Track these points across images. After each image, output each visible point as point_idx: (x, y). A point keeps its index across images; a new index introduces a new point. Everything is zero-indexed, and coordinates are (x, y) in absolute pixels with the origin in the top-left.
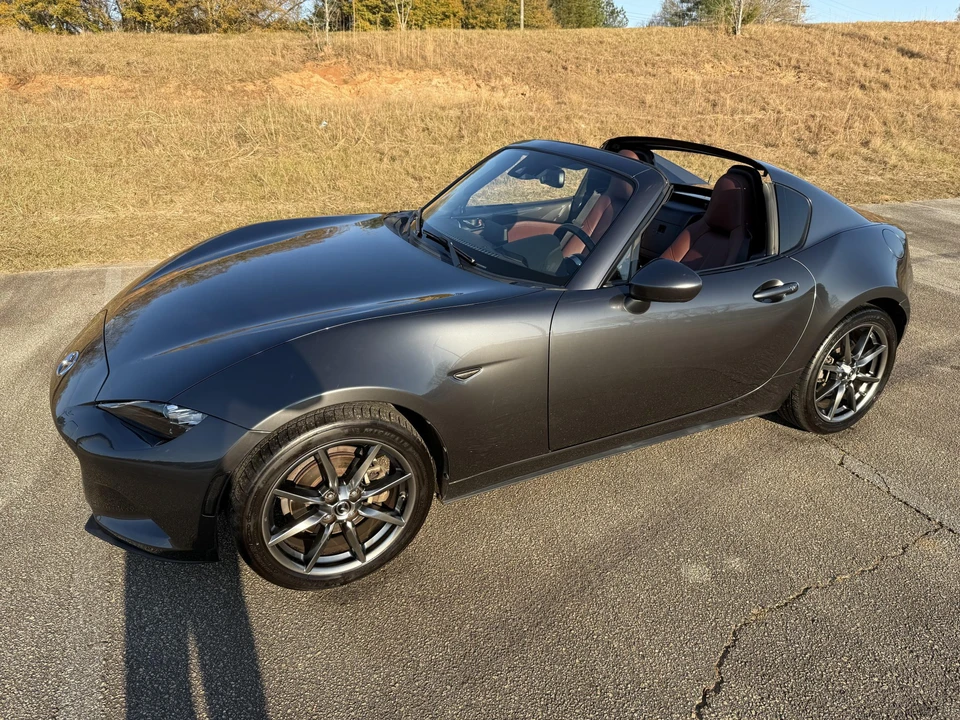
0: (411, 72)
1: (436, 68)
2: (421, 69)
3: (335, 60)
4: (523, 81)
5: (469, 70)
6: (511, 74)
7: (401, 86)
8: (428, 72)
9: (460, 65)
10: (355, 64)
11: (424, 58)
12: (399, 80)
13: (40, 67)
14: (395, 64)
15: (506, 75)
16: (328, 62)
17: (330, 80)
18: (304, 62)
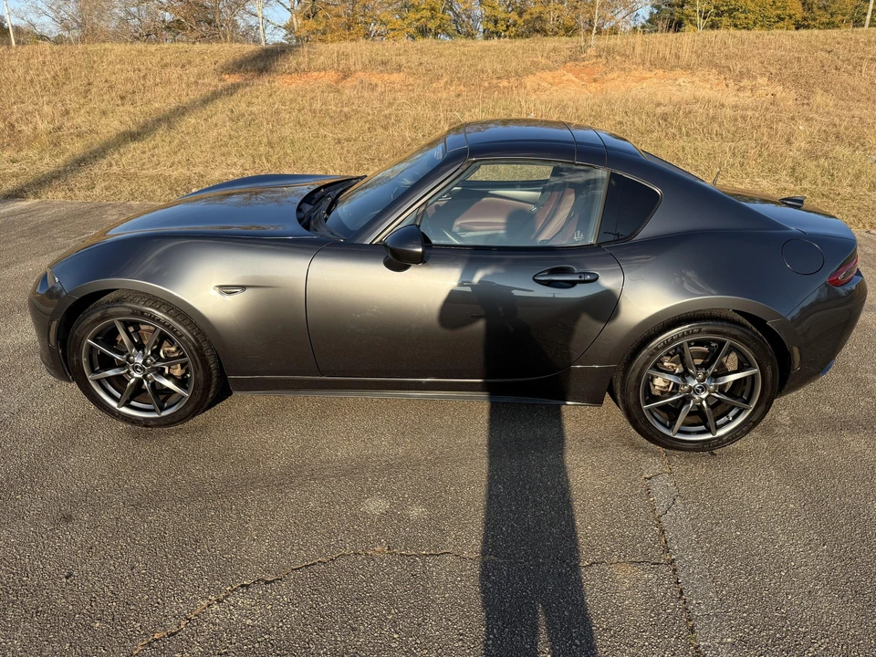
0: (661, 72)
1: (688, 67)
2: (672, 69)
3: (594, 60)
4: (779, 81)
5: (722, 69)
6: (768, 74)
7: (645, 85)
8: (678, 71)
9: (716, 66)
10: (612, 63)
11: (678, 57)
12: (645, 79)
13: (359, 67)
14: (648, 64)
15: (762, 75)
16: (587, 62)
17: (581, 79)
18: (565, 62)
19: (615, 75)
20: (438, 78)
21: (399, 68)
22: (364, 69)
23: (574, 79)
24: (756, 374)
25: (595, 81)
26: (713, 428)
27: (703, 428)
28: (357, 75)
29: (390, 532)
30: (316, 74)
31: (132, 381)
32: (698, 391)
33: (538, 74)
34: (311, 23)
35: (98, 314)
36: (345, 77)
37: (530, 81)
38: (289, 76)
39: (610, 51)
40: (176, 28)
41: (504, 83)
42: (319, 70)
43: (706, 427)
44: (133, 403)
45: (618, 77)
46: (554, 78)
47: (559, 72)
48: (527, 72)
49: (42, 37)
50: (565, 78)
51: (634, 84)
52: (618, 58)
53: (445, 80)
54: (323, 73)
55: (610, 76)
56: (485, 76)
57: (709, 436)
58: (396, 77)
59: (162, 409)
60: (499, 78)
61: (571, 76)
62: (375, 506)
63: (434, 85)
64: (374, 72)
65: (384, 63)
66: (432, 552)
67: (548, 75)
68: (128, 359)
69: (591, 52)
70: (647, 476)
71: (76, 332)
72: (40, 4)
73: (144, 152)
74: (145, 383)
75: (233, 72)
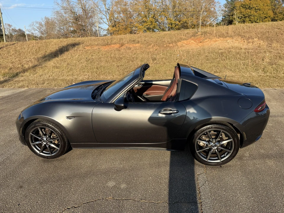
0: (222, 38)
1: (231, 37)
2: (226, 37)
3: (200, 36)
4: (262, 39)
5: (242, 37)
6: (258, 37)
7: (217, 43)
8: (228, 38)
9: (240, 35)
10: (206, 36)
11: (227, 33)
12: (217, 41)
13: (126, 42)
14: (218, 36)
15: (256, 38)
16: (198, 37)
17: (196, 42)
18: (191, 37)
19: (207, 40)
20: (150, 45)
21: (138, 42)
22: (128, 43)
23: (194, 42)
24: (232, 141)
25: (201, 42)
26: (220, 158)
27: (217, 158)
28: (125, 45)
29: (114, 192)
30: (113, 45)
31: (43, 145)
32: (214, 146)
33: (182, 41)
34: (114, 29)
35: (33, 126)
36: (122, 46)
37: (179, 44)
38: (105, 46)
39: (205, 33)
40: (74, 32)
41: (171, 45)
42: (114, 44)
43: (218, 158)
44: (44, 152)
45: (208, 41)
46: (187, 42)
47: (189, 40)
48: (179, 41)
50: (191, 42)
51: (213, 43)
52: (208, 35)
53: (153, 45)
54: (115, 45)
55: (205, 41)
56: (165, 43)
57: (219, 161)
58: (137, 45)
59: (52, 153)
60: (169, 43)
61: (193, 41)
62: (111, 184)
63: (149, 47)
64: (131, 44)
65: (134, 41)
66: (126, 199)
67: (185, 42)
68: (42, 139)
69: (199, 33)
70: (198, 174)
71: (27, 131)
72: (35, 27)
73: (60, 72)
74: (47, 146)
75: (88, 46)
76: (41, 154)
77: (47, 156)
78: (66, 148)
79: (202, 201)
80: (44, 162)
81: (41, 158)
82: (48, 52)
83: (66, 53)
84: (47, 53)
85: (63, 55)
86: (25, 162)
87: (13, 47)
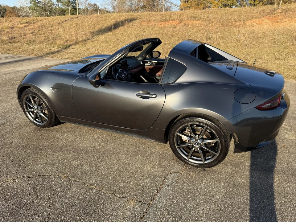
10: (287, 15)
13: (186, 19)
16: (276, 15)
17: (272, 21)
18: (266, 15)
19: (287, 20)
20: (212, 22)
21: (200, 19)
22: (188, 19)
23: (268, 21)
24: (219, 141)
25: (277, 22)
26: (203, 160)
27: (199, 159)
28: (184, 22)
29: (72, 171)
30: (171, 21)
31: (35, 113)
33: (253, 20)
36: (181, 22)
37: (248, 23)
38: (162, 22)
39: (287, 10)
40: (144, 7)
41: (238, 23)
44: (37, 120)
45: (288, 20)
46: (259, 21)
47: (262, 19)
48: (248, 19)
49: (108, 12)
50: (264, 21)
51: (294, 23)
52: (290, 13)
53: (215, 22)
54: (173, 21)
55: (284, 20)
56: (230, 21)
57: (201, 163)
58: (198, 22)
59: (42, 122)
60: (236, 22)
61: (267, 21)
62: (76, 163)
63: (210, 25)
64: (191, 21)
65: (195, 17)
66: (79, 181)
67: (257, 20)
68: (34, 107)
69: (279, 11)
70: (171, 172)
71: (22, 97)
72: (108, 2)
74: (38, 114)
75: (145, 21)
76: (34, 121)
77: (39, 125)
78: (53, 119)
79: (153, 203)
80: (36, 129)
81: (35, 126)
82: (105, 25)
83: (121, 28)
84: (103, 27)
85: (117, 30)
86: (20, 127)
87: (76, 20)
